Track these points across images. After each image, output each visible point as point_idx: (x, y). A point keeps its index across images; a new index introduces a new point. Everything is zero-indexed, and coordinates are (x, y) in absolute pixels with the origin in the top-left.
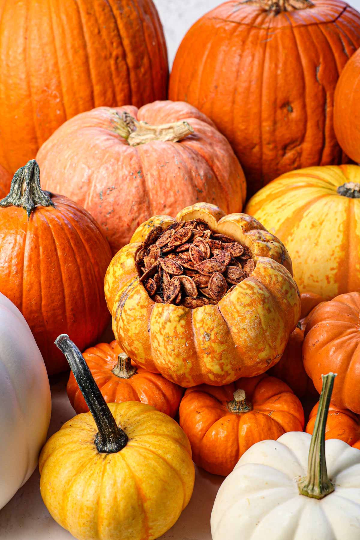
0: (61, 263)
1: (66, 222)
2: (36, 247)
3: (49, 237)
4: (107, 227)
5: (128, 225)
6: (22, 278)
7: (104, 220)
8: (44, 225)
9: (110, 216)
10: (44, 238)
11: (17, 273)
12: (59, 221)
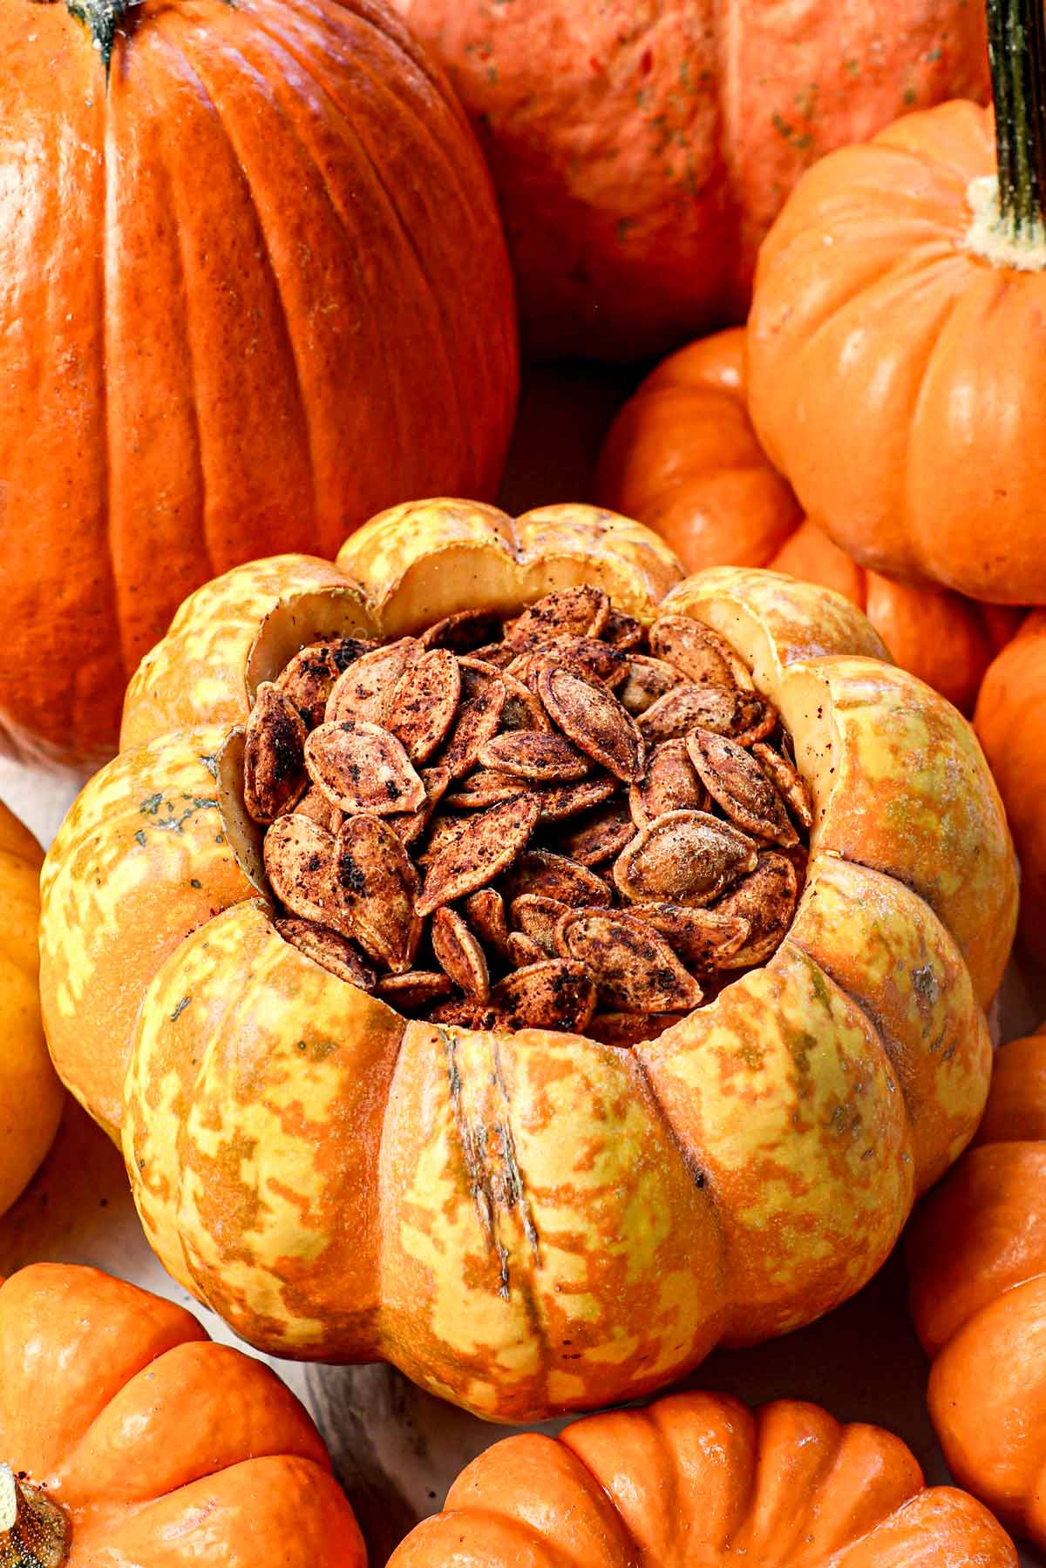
0: (290, 299)
1: (294, 79)
2: (160, 233)
3: (223, 170)
4: (492, 63)
5: (594, 63)
6: (101, 393)
7: (478, 30)
8: (190, 107)
9: (509, 12)
10: (198, 177)
11: (73, 367)
12: (259, 77)
